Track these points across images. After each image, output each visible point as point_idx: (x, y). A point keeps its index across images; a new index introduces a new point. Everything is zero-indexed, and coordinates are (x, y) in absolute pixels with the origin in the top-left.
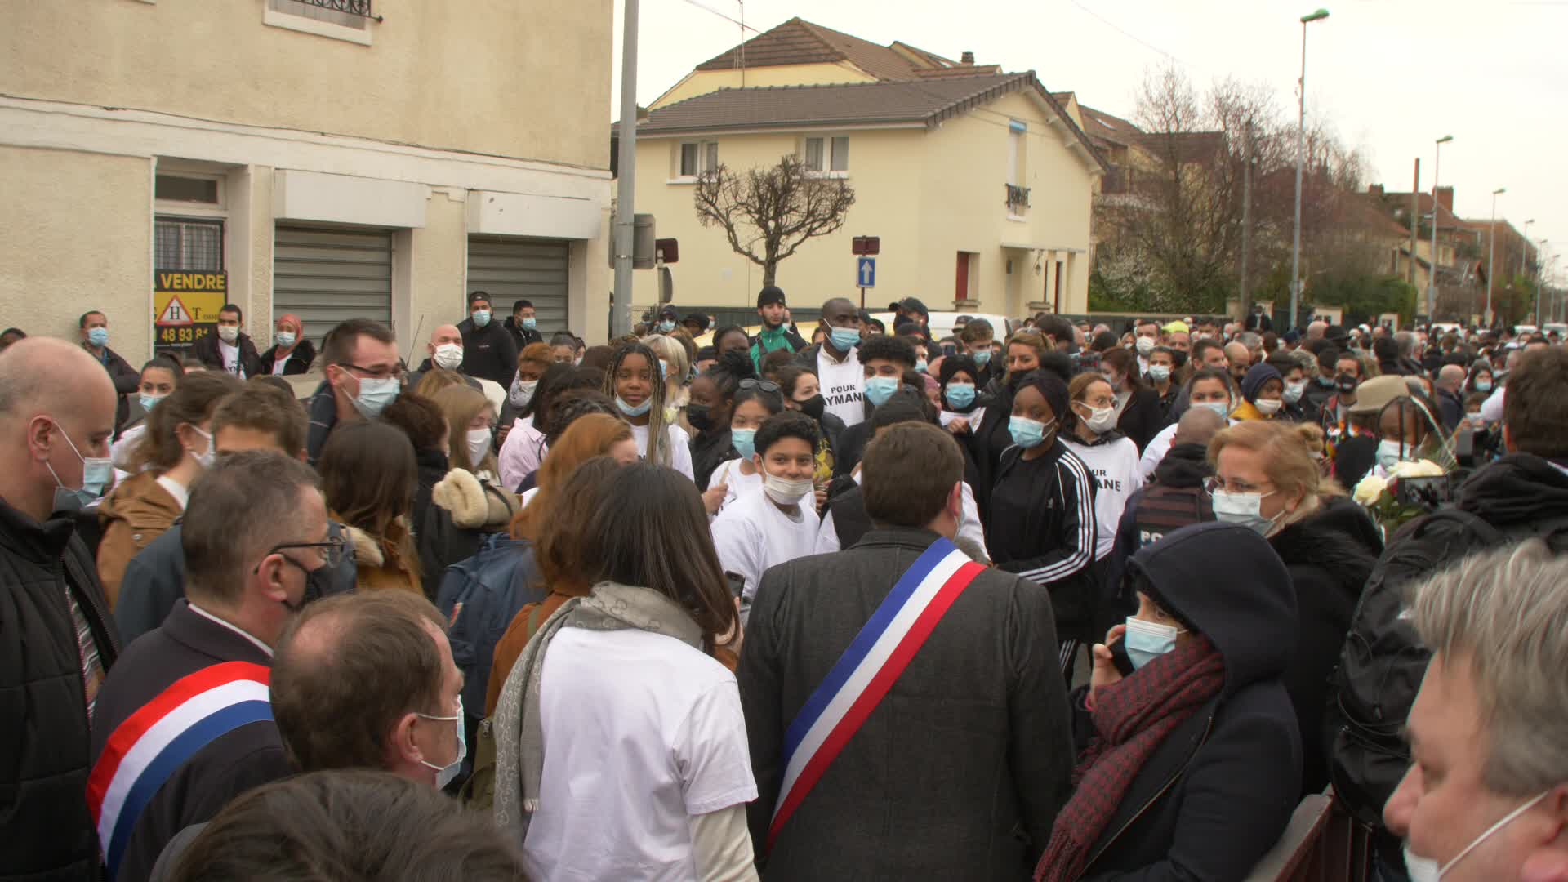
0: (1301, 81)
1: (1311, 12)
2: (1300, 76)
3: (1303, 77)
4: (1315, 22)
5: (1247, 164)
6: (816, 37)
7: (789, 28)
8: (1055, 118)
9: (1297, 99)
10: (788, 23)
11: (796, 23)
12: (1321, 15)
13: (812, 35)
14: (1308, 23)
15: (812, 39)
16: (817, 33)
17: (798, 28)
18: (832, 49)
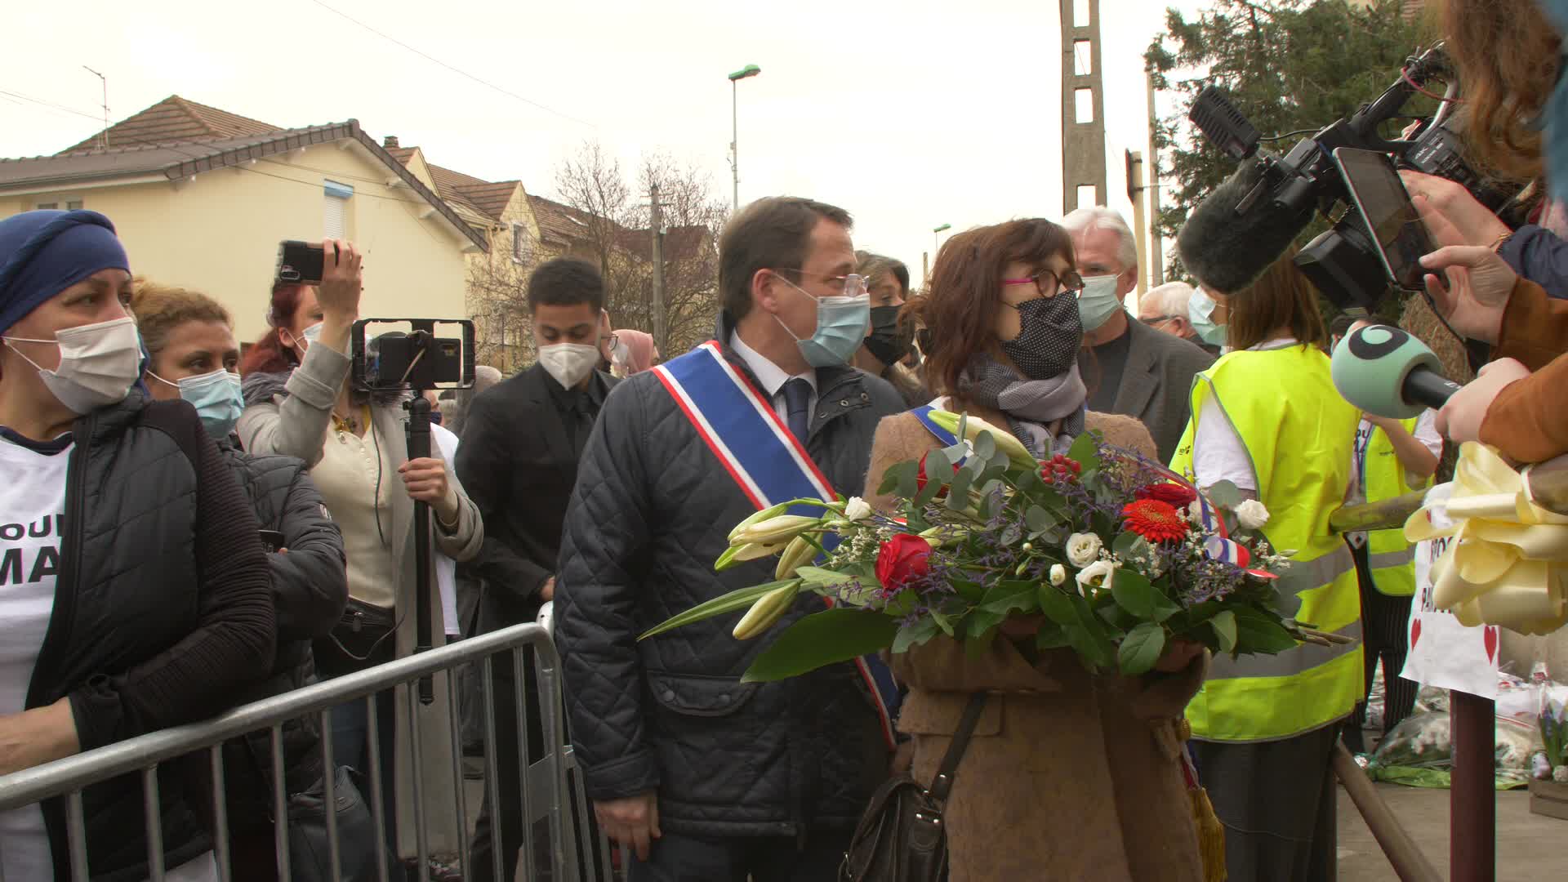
0: (733, 146)
1: (741, 69)
2: (732, 141)
3: (735, 141)
4: (746, 79)
5: (654, 235)
6: (192, 117)
7: (165, 107)
8: (396, 180)
9: (729, 166)
10: (165, 102)
11: (174, 102)
12: (752, 72)
13: (188, 114)
14: (737, 81)
15: (188, 119)
16: (195, 112)
17: (175, 107)
18: (209, 128)
